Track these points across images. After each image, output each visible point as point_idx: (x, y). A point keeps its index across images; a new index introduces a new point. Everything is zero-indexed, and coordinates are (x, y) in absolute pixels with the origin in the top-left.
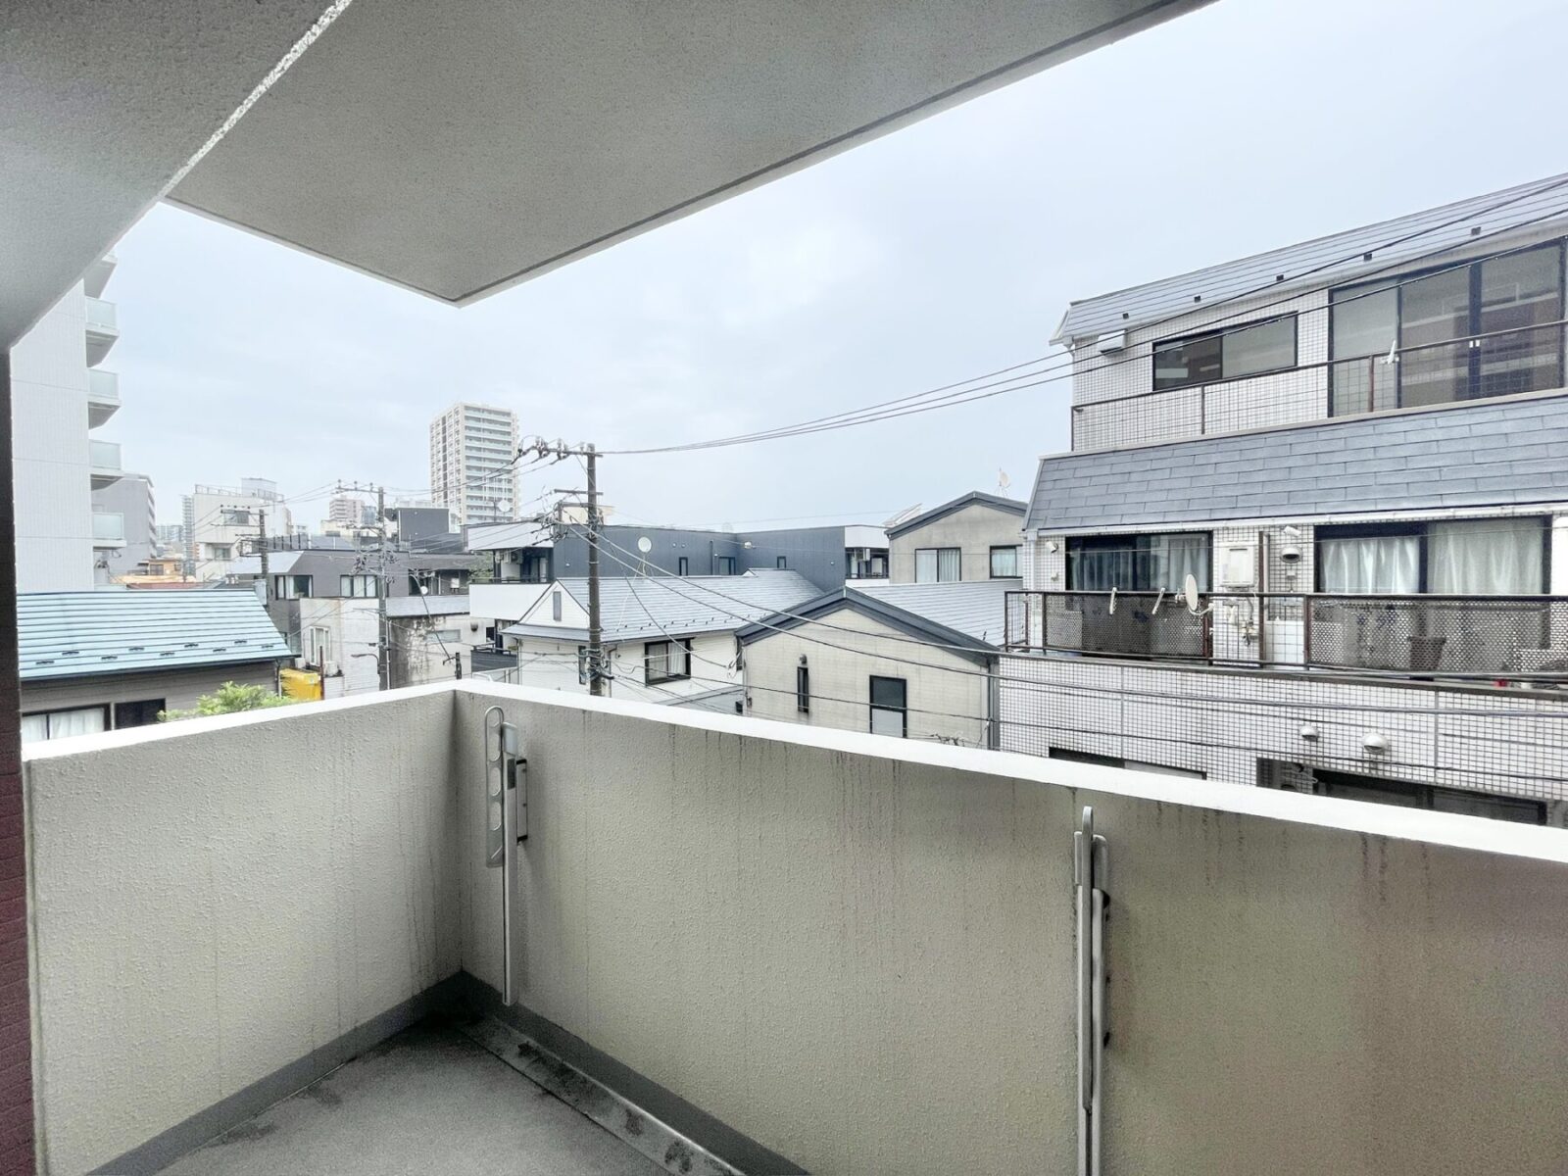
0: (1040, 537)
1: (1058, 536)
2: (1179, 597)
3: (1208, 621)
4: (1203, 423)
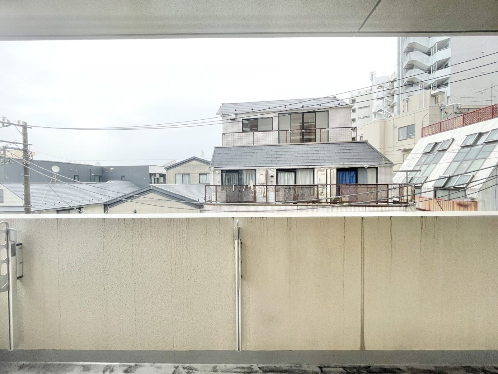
0: (214, 170)
1: (219, 170)
2: (249, 186)
3: (255, 192)
4: (254, 142)
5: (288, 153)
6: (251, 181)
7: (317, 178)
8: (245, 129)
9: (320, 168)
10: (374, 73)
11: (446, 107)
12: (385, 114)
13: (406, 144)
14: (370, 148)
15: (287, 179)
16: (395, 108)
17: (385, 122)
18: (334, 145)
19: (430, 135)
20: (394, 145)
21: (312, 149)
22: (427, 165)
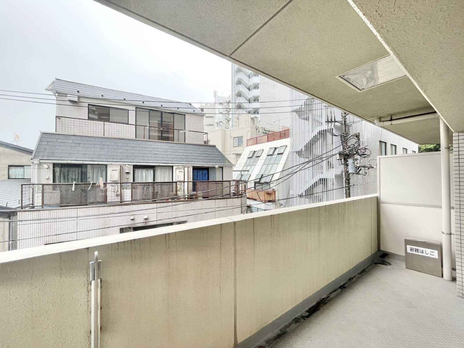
2: (97, 184)
3: (106, 191)
4: (104, 133)
5: (146, 149)
6: (101, 178)
7: (176, 175)
8: (91, 116)
9: (178, 166)
10: (216, 92)
11: (259, 128)
12: (224, 125)
13: (238, 150)
14: (217, 151)
15: (146, 176)
16: (231, 122)
17: (225, 131)
18: (190, 146)
19: (251, 145)
20: (230, 150)
21: (171, 148)
22: (250, 166)
